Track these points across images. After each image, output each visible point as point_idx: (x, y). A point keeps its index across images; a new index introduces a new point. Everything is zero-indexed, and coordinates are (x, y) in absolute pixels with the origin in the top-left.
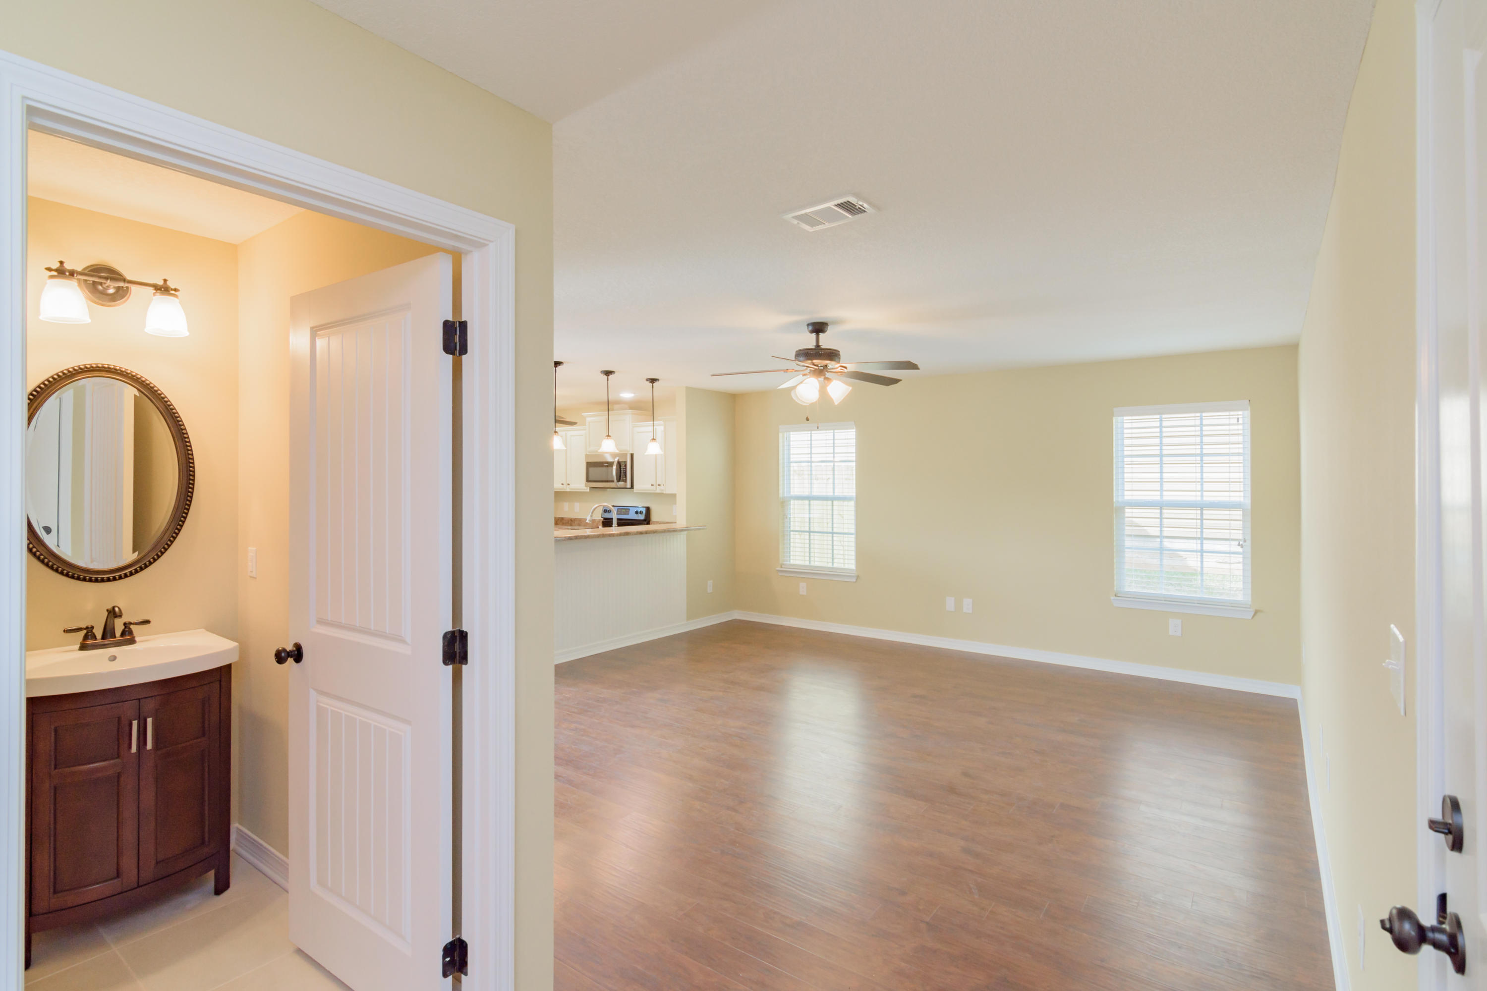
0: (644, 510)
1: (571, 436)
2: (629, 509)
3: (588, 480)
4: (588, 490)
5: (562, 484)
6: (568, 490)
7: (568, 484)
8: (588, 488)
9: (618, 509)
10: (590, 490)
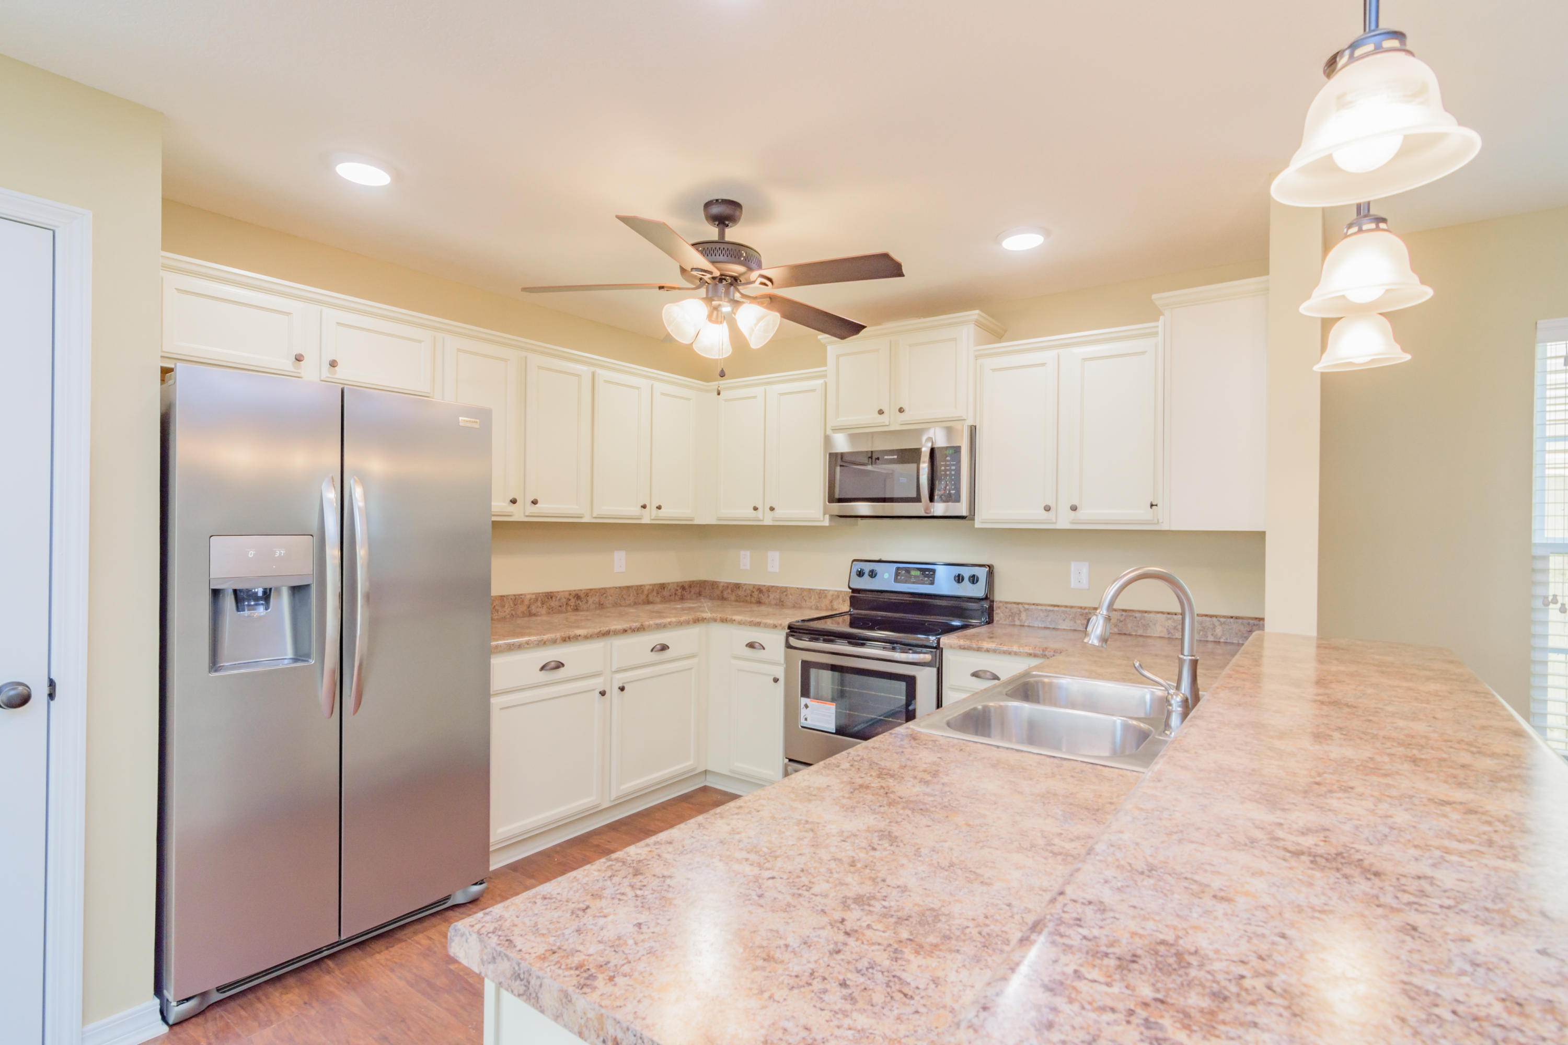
0: (982, 573)
1: (781, 394)
2: (934, 571)
3: (832, 499)
4: (826, 523)
5: (755, 509)
6: (768, 521)
7: (772, 509)
8: (827, 516)
9: (898, 569)
10: (830, 520)
